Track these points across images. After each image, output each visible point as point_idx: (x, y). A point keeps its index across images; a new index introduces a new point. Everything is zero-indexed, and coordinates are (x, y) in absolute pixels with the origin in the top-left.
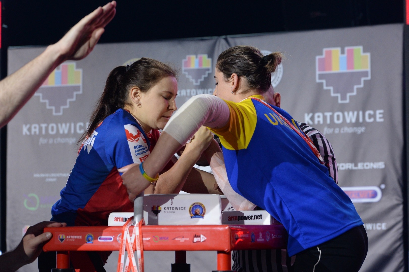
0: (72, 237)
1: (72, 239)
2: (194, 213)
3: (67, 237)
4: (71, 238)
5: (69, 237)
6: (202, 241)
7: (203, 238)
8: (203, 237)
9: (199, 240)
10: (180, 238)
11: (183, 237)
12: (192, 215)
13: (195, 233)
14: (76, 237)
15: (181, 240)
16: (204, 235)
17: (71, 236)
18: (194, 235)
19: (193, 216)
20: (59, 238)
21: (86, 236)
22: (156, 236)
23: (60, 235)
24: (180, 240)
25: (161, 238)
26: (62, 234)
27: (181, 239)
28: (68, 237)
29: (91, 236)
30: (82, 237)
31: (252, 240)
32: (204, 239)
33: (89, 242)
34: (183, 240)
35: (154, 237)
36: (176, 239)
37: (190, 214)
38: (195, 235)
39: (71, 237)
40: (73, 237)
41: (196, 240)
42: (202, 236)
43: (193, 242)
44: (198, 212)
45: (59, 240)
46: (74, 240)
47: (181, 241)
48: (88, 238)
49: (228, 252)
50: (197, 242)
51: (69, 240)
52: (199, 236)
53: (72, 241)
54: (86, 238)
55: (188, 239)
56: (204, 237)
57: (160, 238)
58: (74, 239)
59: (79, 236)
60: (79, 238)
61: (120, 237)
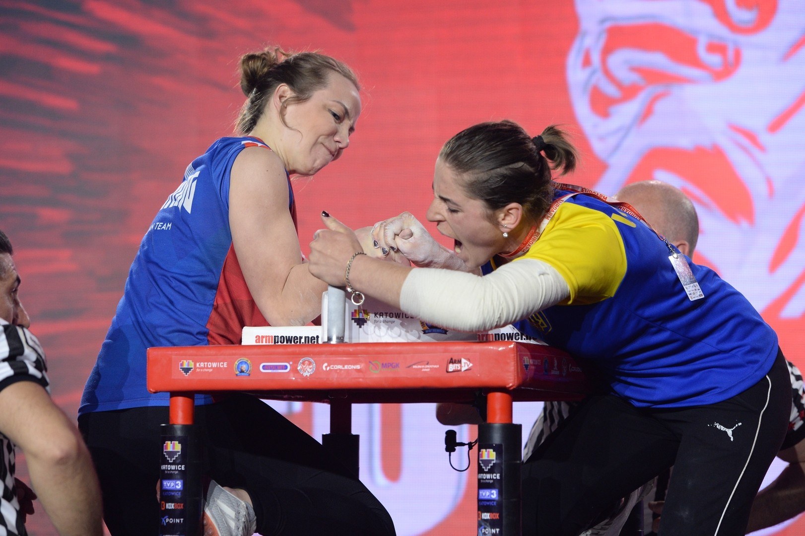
0: (207, 365)
1: (207, 368)
3: (198, 365)
4: (206, 366)
5: (202, 365)
7: (465, 365)
8: (465, 363)
9: (459, 368)
10: (421, 365)
13: (448, 356)
14: (215, 365)
15: (424, 368)
17: (206, 363)
18: (450, 359)
20: (180, 367)
21: (237, 363)
22: (373, 363)
23: (182, 361)
24: (422, 369)
25: (384, 366)
27: (423, 367)
28: (200, 365)
29: (246, 363)
30: (228, 365)
31: (546, 371)
32: (468, 366)
33: (243, 374)
34: (427, 368)
35: (370, 362)
36: (414, 367)
37: (423, 325)
38: (452, 359)
39: (204, 365)
40: (210, 365)
41: (452, 367)
42: (463, 361)
43: (448, 372)
45: (181, 370)
46: (211, 370)
47: (423, 370)
48: (240, 365)
49: (512, 388)
50: (454, 371)
51: (202, 370)
52: (460, 362)
53: (208, 372)
56: (468, 363)
57: (383, 364)
58: (212, 368)
59: (221, 363)
60: (222, 366)
61: (303, 363)
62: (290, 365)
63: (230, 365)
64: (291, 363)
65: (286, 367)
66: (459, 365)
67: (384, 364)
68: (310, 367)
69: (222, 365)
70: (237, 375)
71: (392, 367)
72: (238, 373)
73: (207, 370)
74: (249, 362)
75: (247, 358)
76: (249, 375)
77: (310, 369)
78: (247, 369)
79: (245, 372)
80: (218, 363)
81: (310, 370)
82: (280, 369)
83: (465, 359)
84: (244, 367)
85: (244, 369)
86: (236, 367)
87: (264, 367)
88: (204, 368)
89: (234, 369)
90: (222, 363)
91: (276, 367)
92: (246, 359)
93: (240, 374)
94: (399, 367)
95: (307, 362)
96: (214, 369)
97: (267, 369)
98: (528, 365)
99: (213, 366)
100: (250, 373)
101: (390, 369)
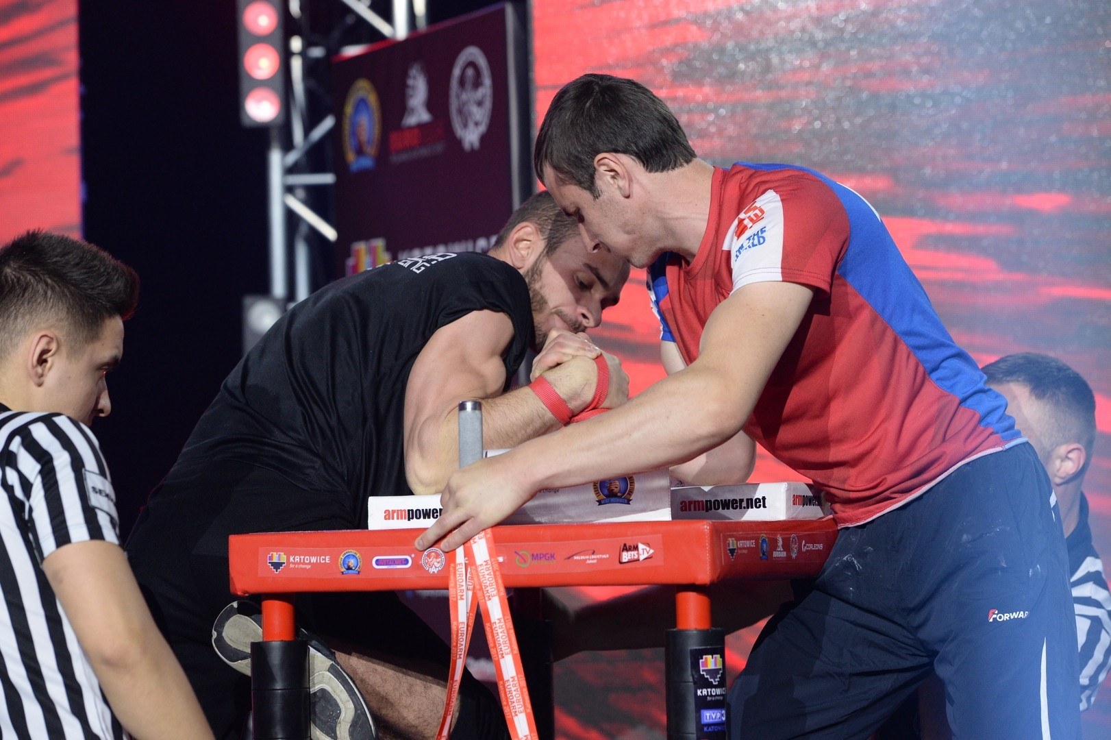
0: (304, 559)
1: (304, 563)
2: (606, 492)
3: (291, 559)
4: (302, 561)
5: (297, 559)
6: (642, 558)
7: (644, 552)
8: (643, 550)
9: (636, 557)
10: (585, 555)
11: (593, 553)
12: (602, 497)
13: (621, 541)
14: (314, 560)
15: (589, 559)
16: (648, 544)
17: (302, 557)
18: (622, 545)
19: (604, 499)
21: (342, 557)
22: (521, 553)
23: (272, 554)
24: (586, 560)
25: (534, 557)
26: (277, 551)
27: (587, 557)
28: (294, 559)
30: (330, 559)
31: (764, 554)
32: (648, 553)
33: (350, 571)
34: (593, 559)
35: (516, 552)
36: (576, 558)
37: (597, 493)
38: (625, 545)
39: (300, 559)
40: (307, 559)
41: (626, 556)
42: (641, 546)
43: (621, 563)
44: (616, 487)
46: (308, 567)
47: (588, 562)
50: (629, 562)
51: (297, 566)
52: (636, 548)
53: (305, 568)
54: (340, 561)
55: (604, 556)
56: (648, 549)
57: (533, 555)
58: (310, 563)
59: (322, 557)
60: (324, 562)
61: (429, 556)
62: (412, 558)
63: (334, 559)
64: (413, 556)
65: (406, 561)
66: (635, 553)
67: (535, 555)
68: (438, 560)
69: (323, 559)
70: (342, 573)
71: (546, 558)
72: (343, 570)
73: (303, 566)
74: (358, 555)
75: (356, 550)
76: (359, 572)
77: (438, 562)
78: (355, 565)
79: (353, 568)
80: (319, 558)
81: (438, 565)
82: (398, 565)
83: (643, 543)
84: (352, 562)
85: (352, 566)
87: (378, 562)
88: (300, 563)
89: (339, 566)
90: (324, 557)
91: (394, 562)
92: (354, 551)
93: (347, 572)
94: (554, 558)
95: (433, 554)
96: (313, 565)
97: (381, 565)
98: (735, 549)
99: (312, 561)
100: (359, 570)
101: (544, 562)
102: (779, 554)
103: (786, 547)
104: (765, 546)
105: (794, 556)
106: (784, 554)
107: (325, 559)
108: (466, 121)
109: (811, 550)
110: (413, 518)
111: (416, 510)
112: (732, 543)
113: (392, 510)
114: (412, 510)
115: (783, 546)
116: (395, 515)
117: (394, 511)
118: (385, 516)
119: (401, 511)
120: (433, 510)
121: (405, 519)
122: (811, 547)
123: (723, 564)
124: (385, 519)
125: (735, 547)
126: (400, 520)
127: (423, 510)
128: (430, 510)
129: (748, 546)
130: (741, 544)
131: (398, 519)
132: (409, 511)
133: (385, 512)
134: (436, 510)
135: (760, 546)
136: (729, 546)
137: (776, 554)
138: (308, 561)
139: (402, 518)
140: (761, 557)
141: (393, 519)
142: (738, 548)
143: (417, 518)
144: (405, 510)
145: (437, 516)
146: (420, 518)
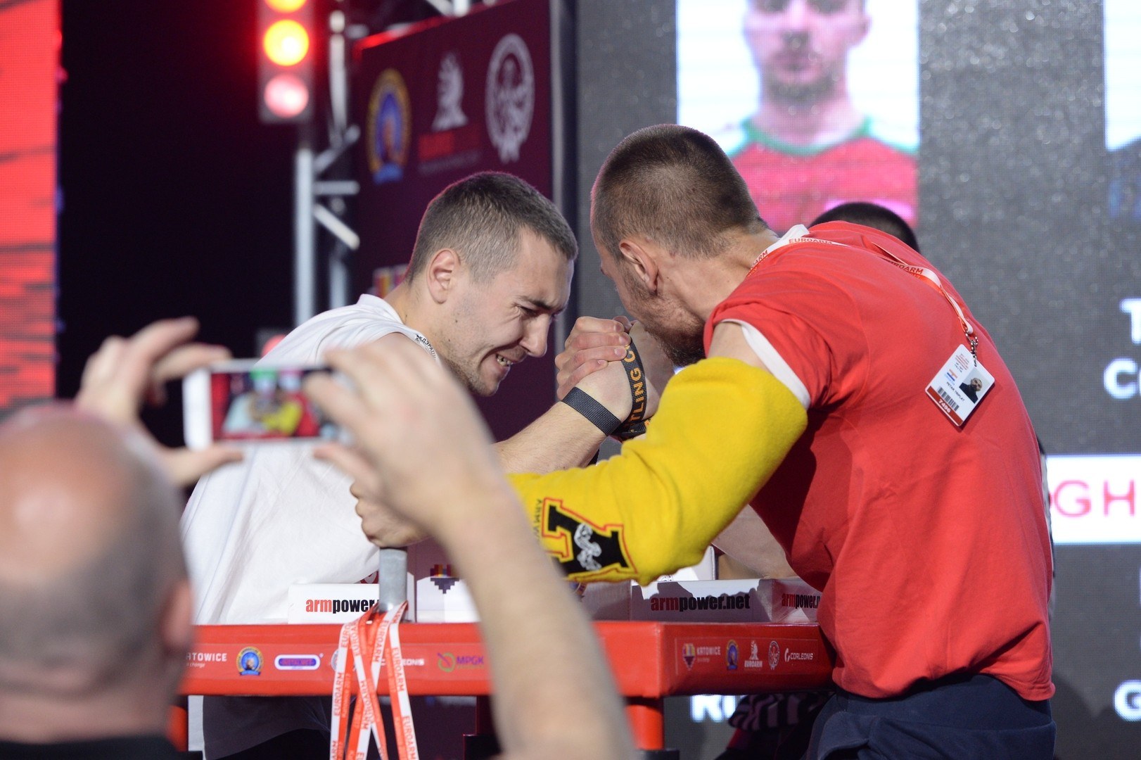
62: (321, 659)
63: (232, 657)
64: (322, 655)
65: (313, 662)
67: (461, 658)
69: (219, 657)
70: (241, 674)
71: (473, 663)
72: (242, 670)
74: (259, 654)
75: (257, 647)
76: (259, 673)
78: (256, 664)
79: (253, 668)
80: (214, 655)
82: (305, 665)
84: (252, 661)
85: (251, 665)
86: (240, 661)
87: (282, 662)
89: (237, 665)
91: (300, 662)
93: (246, 672)
94: (482, 663)
96: (207, 663)
97: (285, 665)
98: (692, 657)
99: (206, 659)
100: (260, 671)
101: (470, 667)
102: (754, 663)
103: (763, 655)
104: (734, 654)
105: (773, 666)
106: (760, 664)
107: (220, 657)
108: (504, 125)
109: (797, 660)
110: (339, 611)
111: (343, 601)
112: (689, 649)
113: (316, 601)
114: (338, 601)
115: (759, 654)
116: (319, 606)
117: (317, 602)
118: (307, 608)
119: (326, 601)
120: (363, 601)
121: (330, 611)
122: (797, 656)
123: (677, 673)
124: (308, 610)
125: (693, 654)
126: (324, 613)
127: (351, 601)
128: (359, 601)
129: (711, 653)
130: (701, 651)
131: (322, 611)
132: (334, 601)
133: (307, 602)
134: (366, 602)
135: (727, 654)
136: (685, 653)
137: (748, 664)
138: (202, 659)
139: (326, 611)
140: (728, 668)
141: (316, 610)
142: (697, 656)
143: (343, 610)
144: (330, 601)
145: (367, 608)
146: (347, 610)
